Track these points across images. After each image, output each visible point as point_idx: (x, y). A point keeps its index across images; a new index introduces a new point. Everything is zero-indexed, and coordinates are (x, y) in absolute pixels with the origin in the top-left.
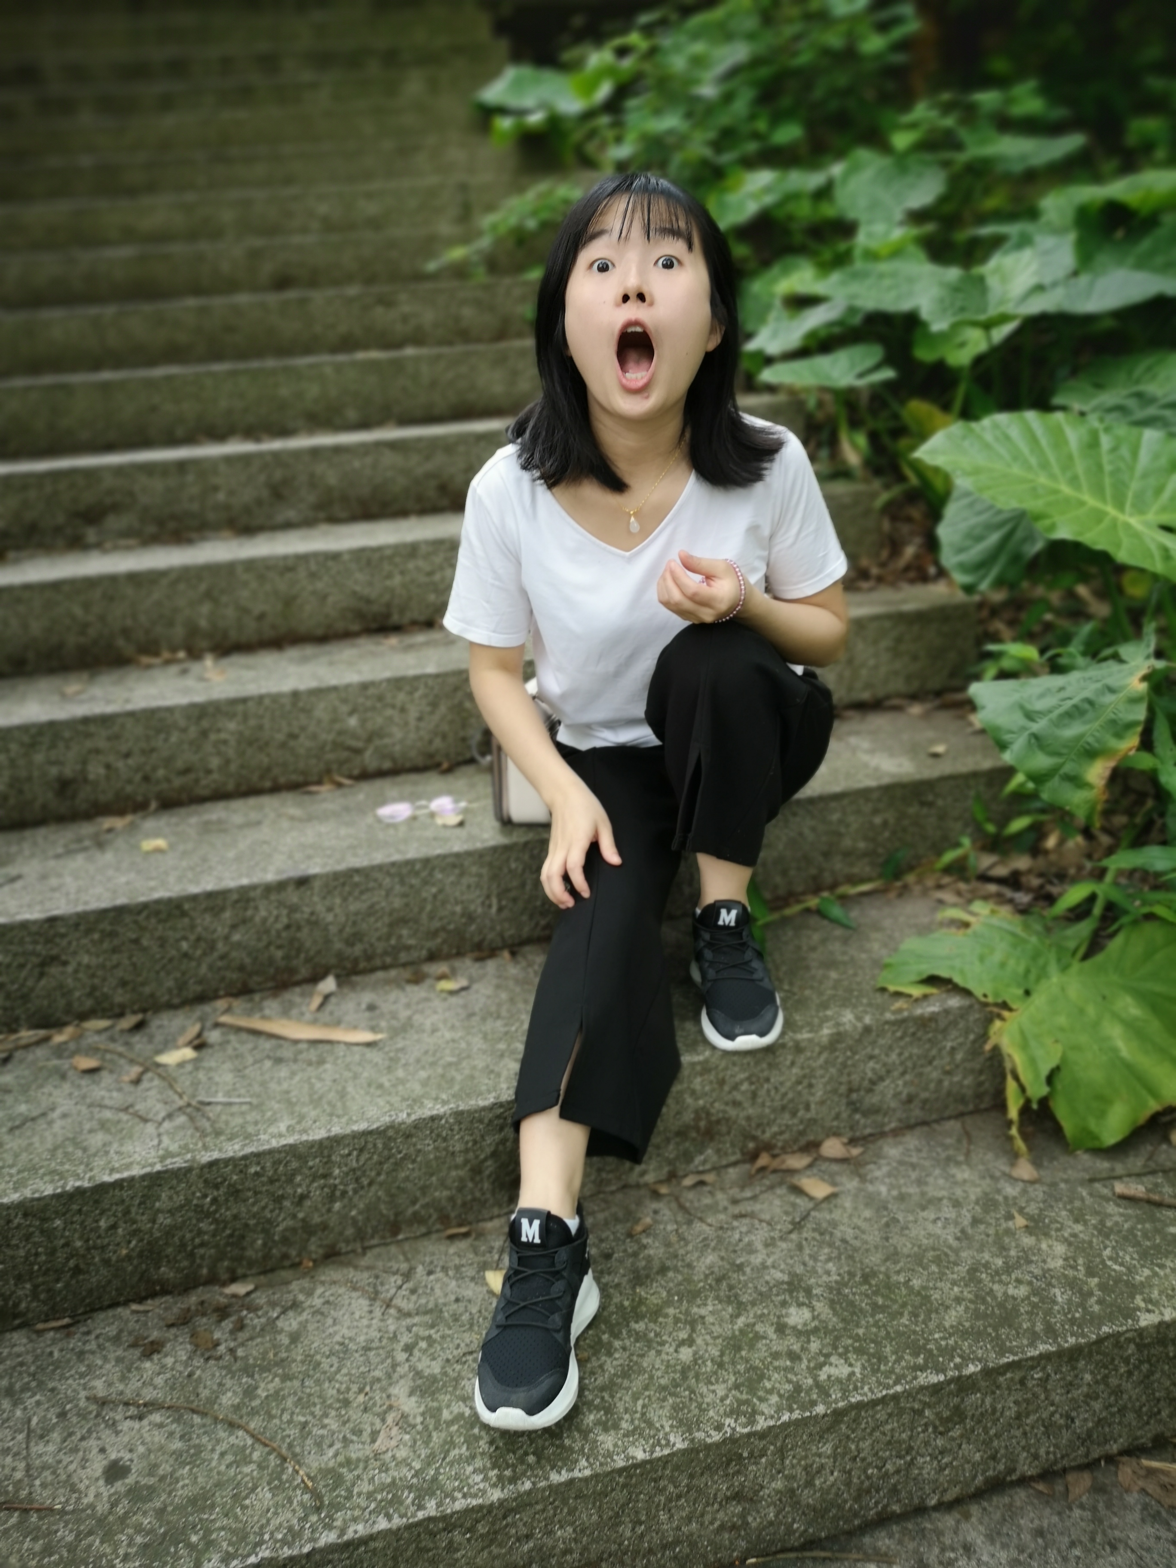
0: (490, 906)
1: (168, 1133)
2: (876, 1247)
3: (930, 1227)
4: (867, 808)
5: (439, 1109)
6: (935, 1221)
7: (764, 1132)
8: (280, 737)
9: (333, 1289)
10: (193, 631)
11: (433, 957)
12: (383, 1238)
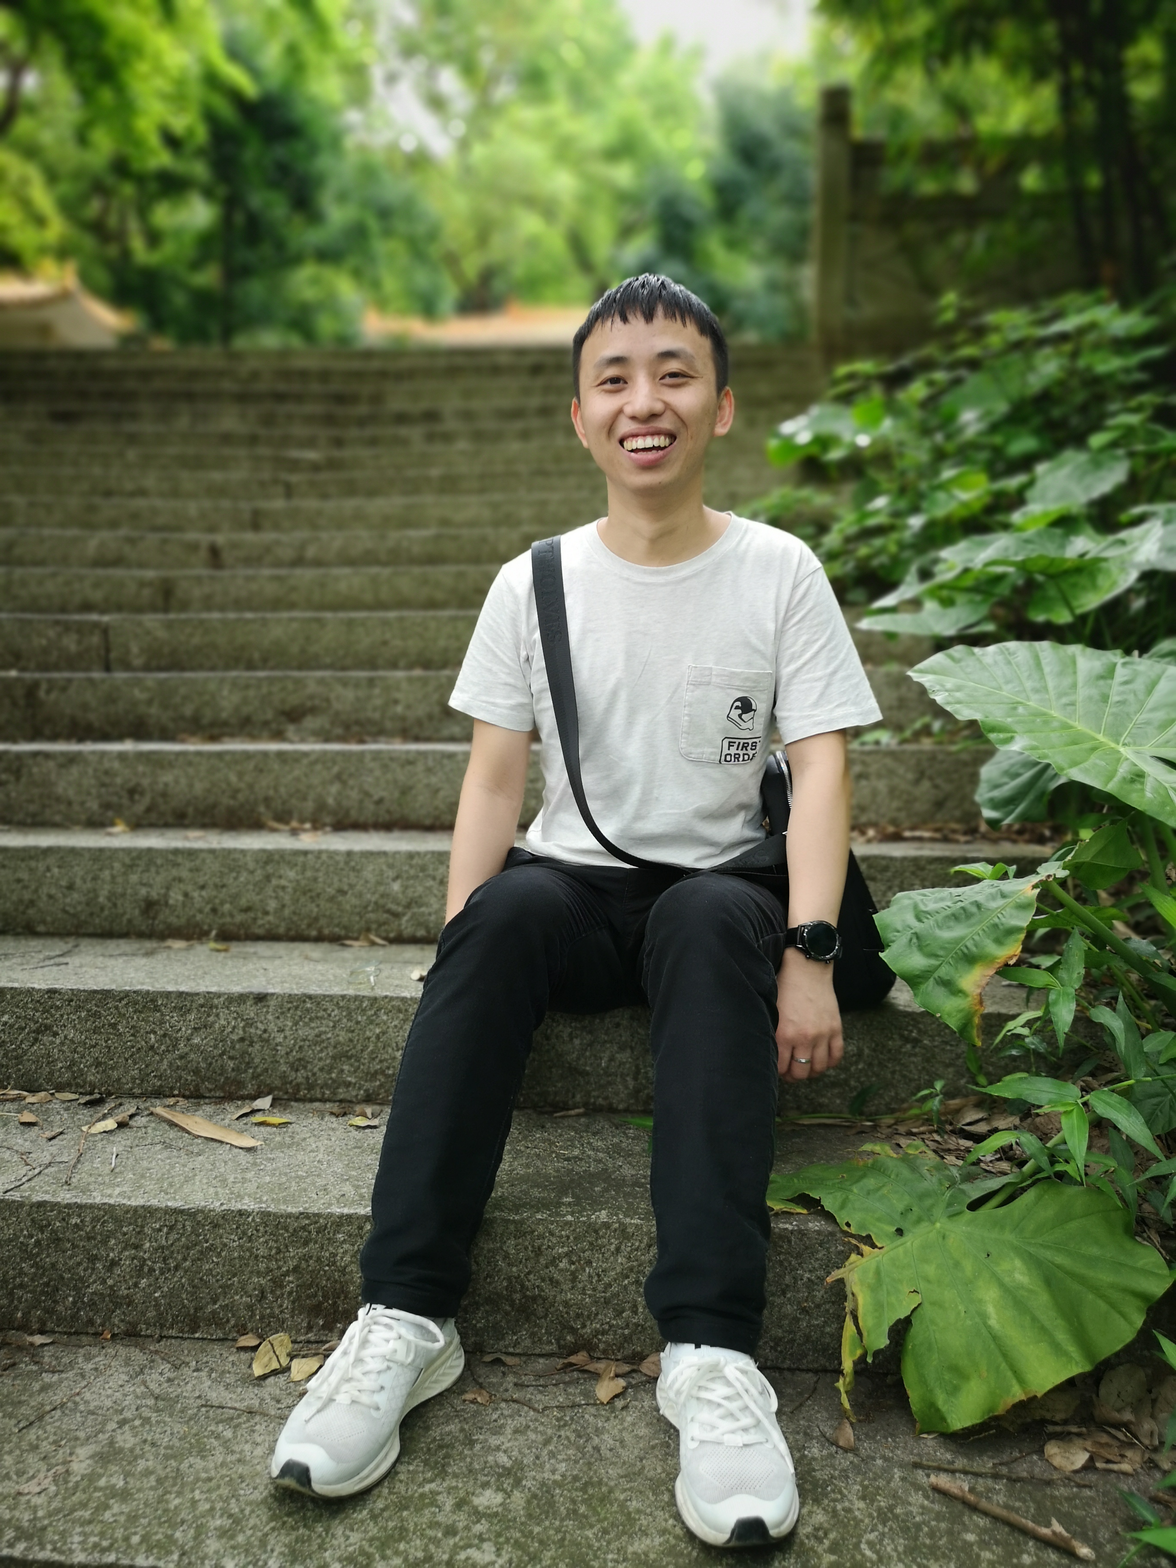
2: (624, 1463)
5: (251, 1206)
9: (110, 1361)
12: (182, 1331)
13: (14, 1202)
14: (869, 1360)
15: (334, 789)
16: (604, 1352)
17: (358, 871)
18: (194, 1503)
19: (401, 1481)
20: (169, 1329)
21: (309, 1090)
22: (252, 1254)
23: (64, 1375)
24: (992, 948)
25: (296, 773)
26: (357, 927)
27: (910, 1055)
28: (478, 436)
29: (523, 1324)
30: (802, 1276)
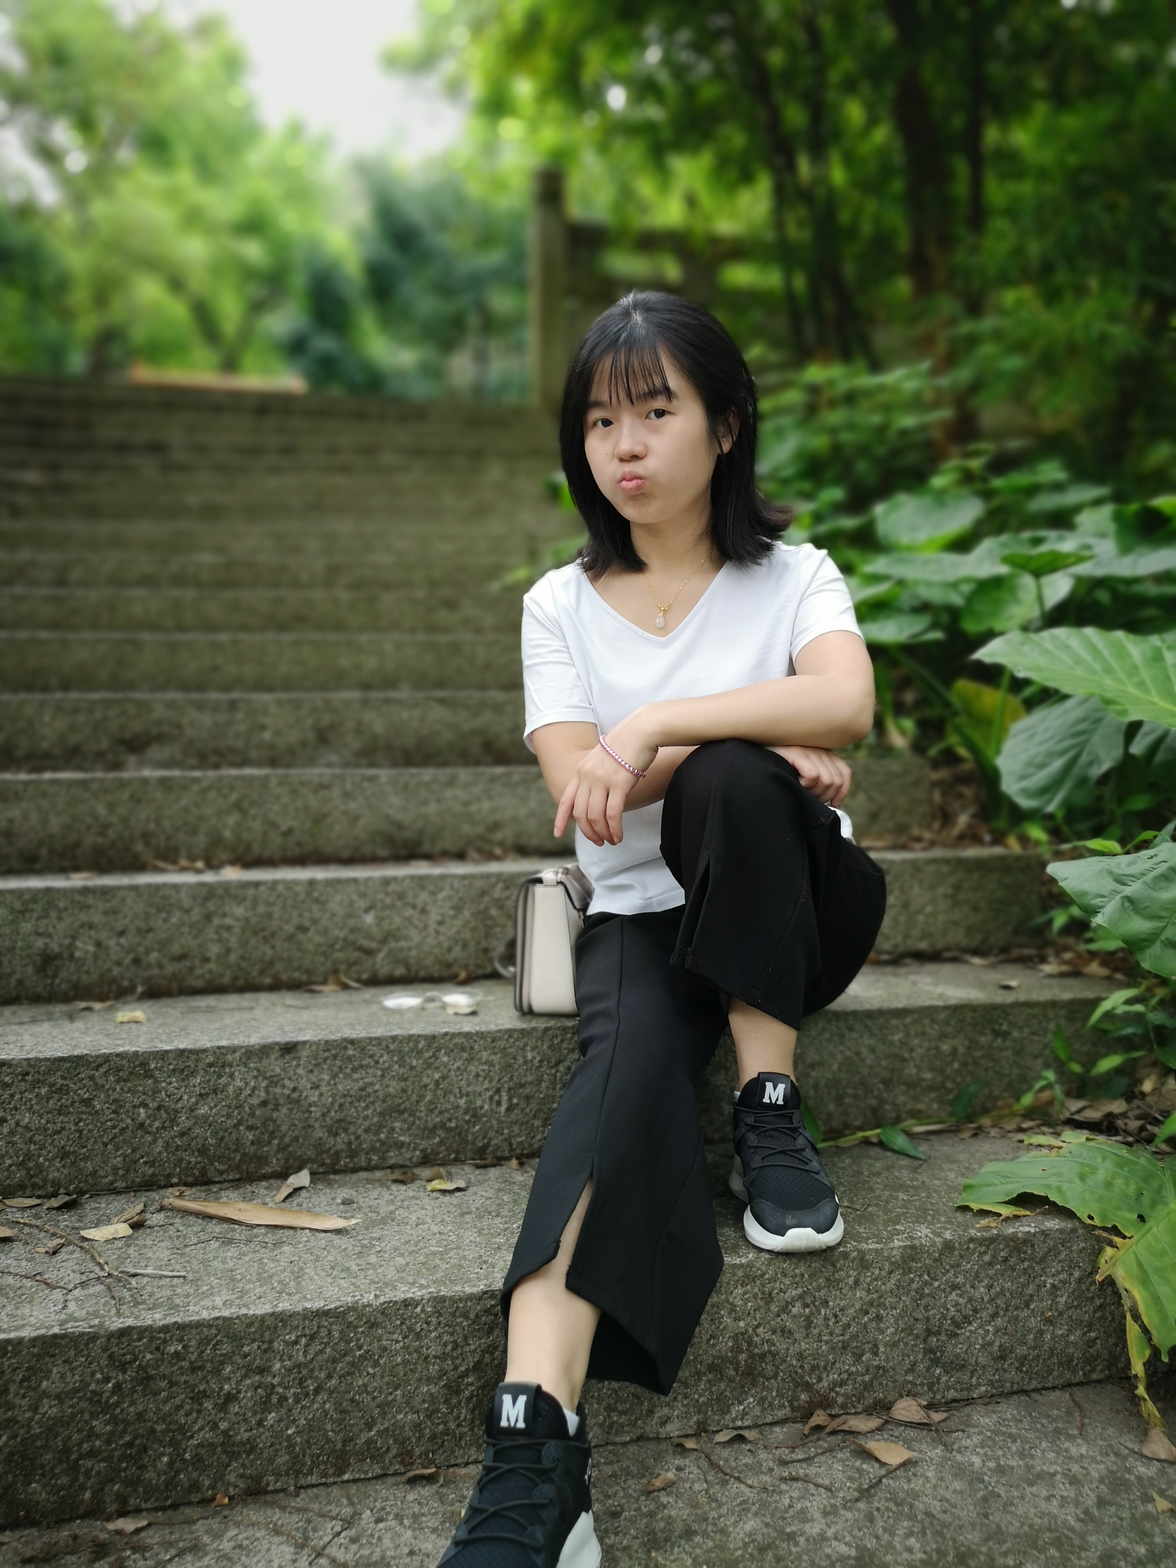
0: (499, 1103)
1: (76, 1300)
2: (973, 1525)
3: (1043, 1505)
4: (933, 1031)
5: (416, 1293)
6: (1048, 1499)
7: (820, 1380)
8: (289, 928)
9: (250, 1532)
10: (216, 841)
11: (426, 1161)
12: (325, 1476)
13: (82, 1334)
14: (1165, 1359)
15: (232, 820)
16: (843, 1406)
17: (323, 903)
20: (307, 1475)
21: (351, 1157)
22: (420, 1355)
25: (184, 802)
26: (322, 969)
27: (1002, 1050)
28: (221, 469)
29: (749, 1389)
30: (1045, 1282)
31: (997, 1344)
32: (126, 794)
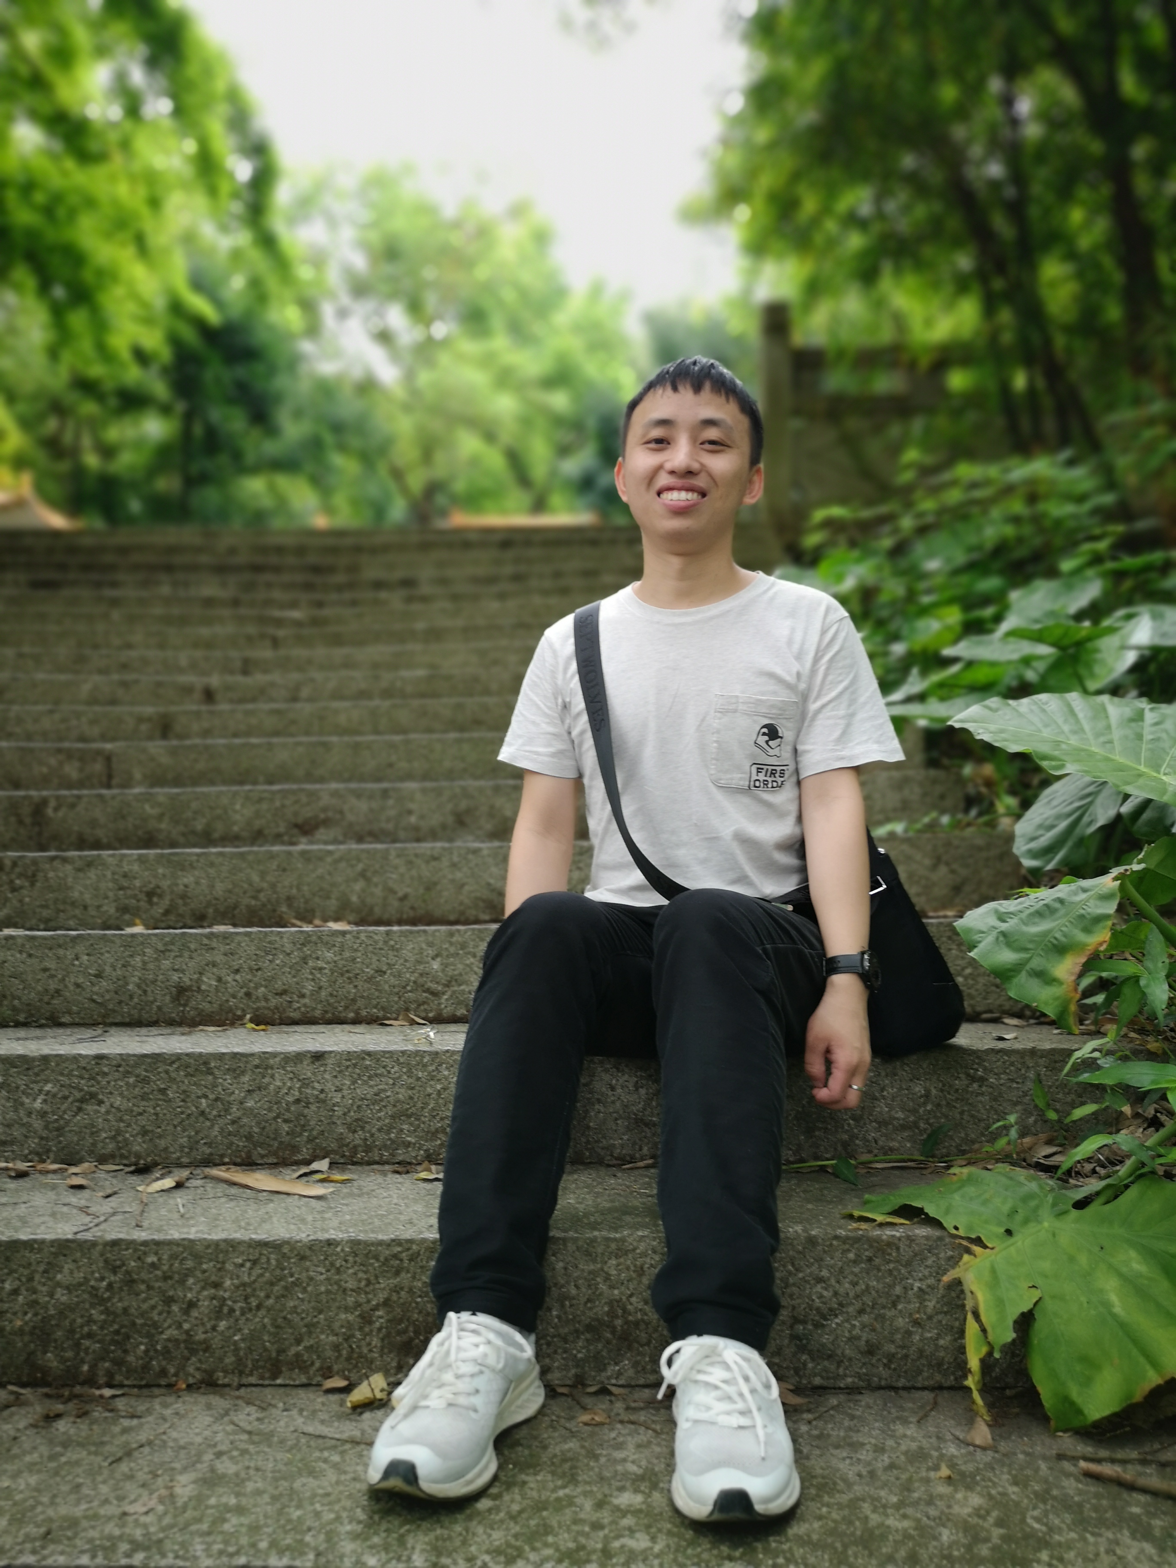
5: (340, 1236)
8: (369, 971)
9: (190, 1407)
12: (262, 1378)
13: (86, 1241)
14: (997, 1355)
15: (358, 886)
17: (397, 950)
18: (317, 1514)
19: (532, 1489)
20: (248, 1375)
21: (366, 1152)
22: (340, 1286)
23: (143, 1420)
24: (1081, 937)
25: (320, 871)
26: (395, 1007)
27: (978, 1095)
28: (455, 598)
29: (625, 1353)
30: (912, 1285)
31: (864, 1339)
32: (274, 865)
